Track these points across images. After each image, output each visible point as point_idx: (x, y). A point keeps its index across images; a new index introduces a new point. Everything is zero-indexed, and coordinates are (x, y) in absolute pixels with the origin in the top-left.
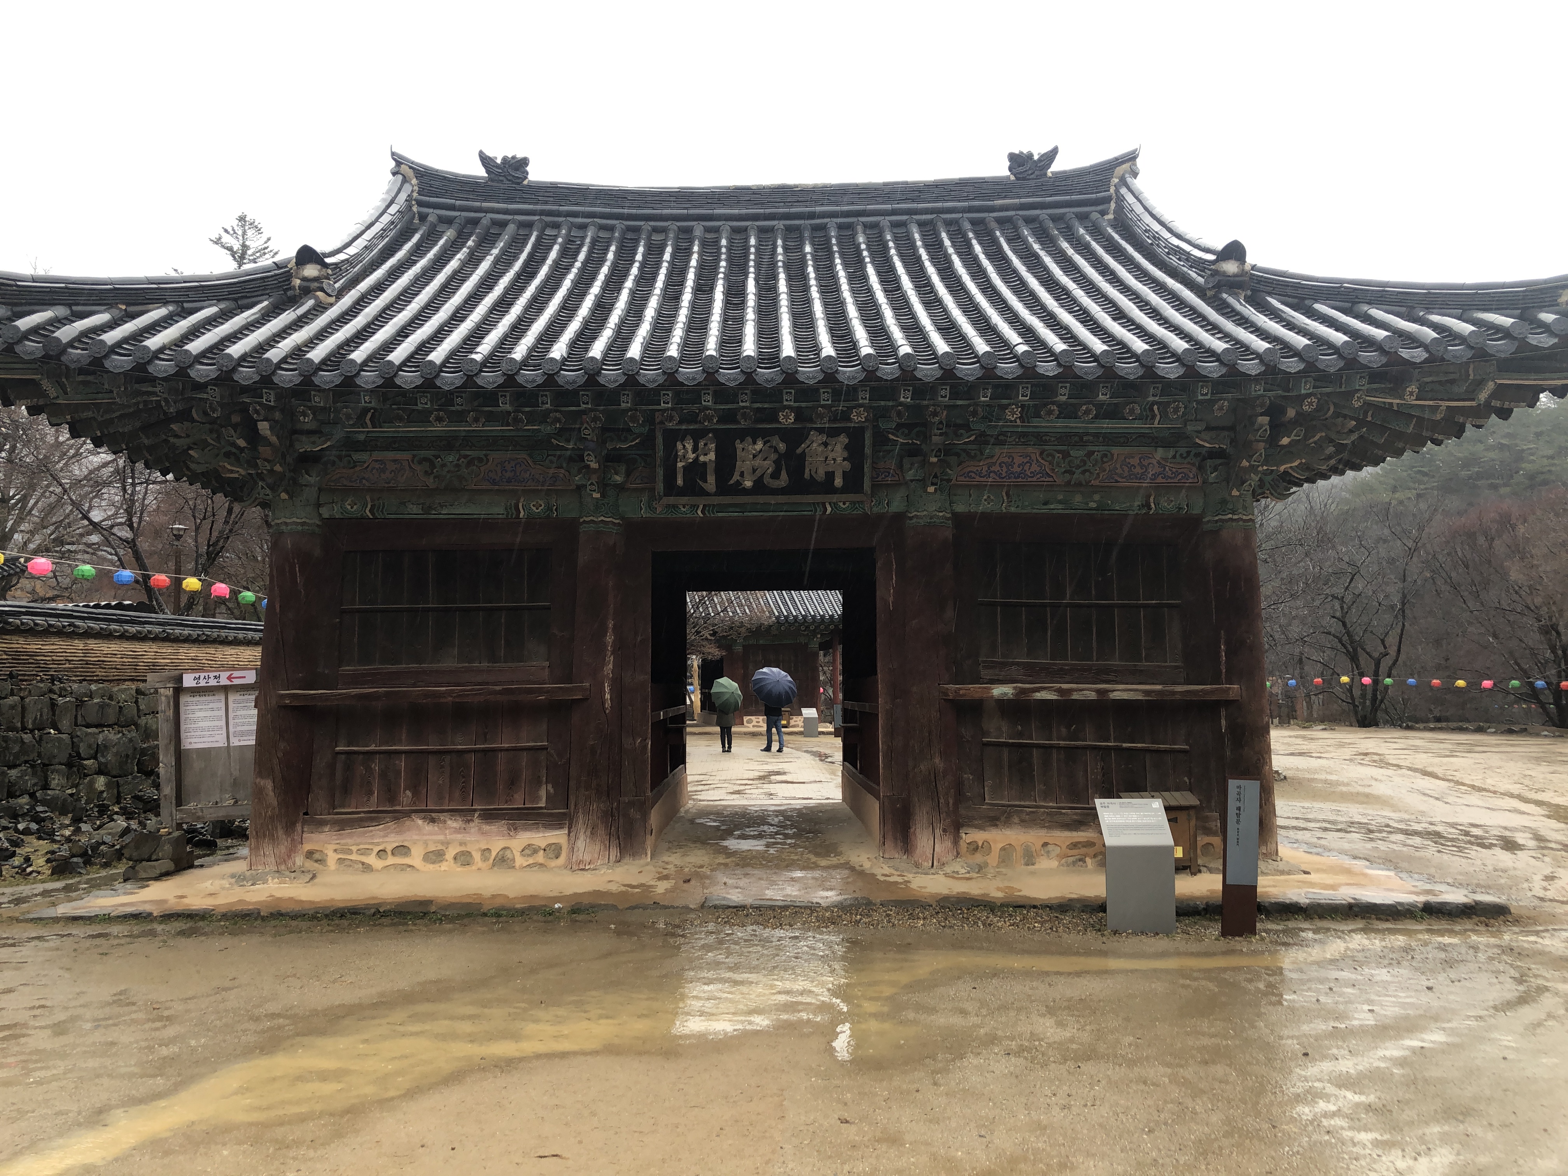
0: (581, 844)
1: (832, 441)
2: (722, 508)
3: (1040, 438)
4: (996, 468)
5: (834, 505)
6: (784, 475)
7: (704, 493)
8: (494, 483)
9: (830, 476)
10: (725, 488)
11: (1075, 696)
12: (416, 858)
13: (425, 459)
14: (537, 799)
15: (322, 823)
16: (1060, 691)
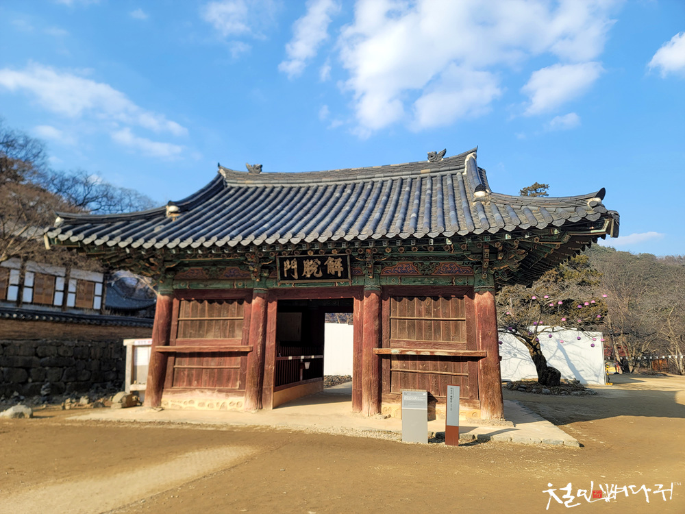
1: (336, 260)
2: (301, 284)
3: (412, 258)
4: (396, 269)
5: (339, 283)
6: (320, 272)
7: (294, 279)
8: (227, 276)
9: (336, 272)
10: (301, 277)
11: (422, 353)
13: (206, 269)
14: (236, 386)
15: (168, 391)
16: (417, 352)
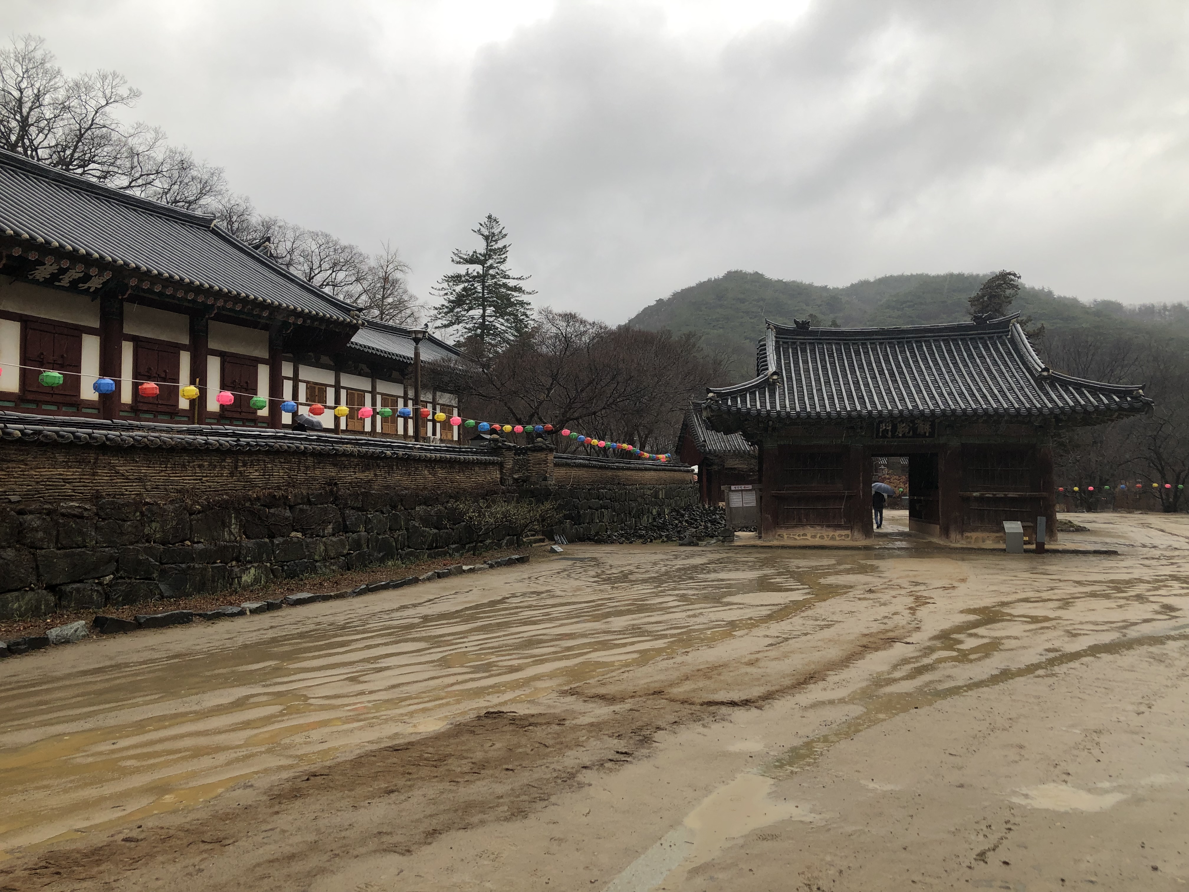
0: (855, 534)
1: (926, 423)
2: (893, 442)
5: (926, 441)
6: (911, 433)
7: (888, 438)
9: (925, 433)
10: (893, 436)
11: (997, 496)
12: (809, 537)
14: (841, 522)
15: (781, 527)
16: (993, 494)
